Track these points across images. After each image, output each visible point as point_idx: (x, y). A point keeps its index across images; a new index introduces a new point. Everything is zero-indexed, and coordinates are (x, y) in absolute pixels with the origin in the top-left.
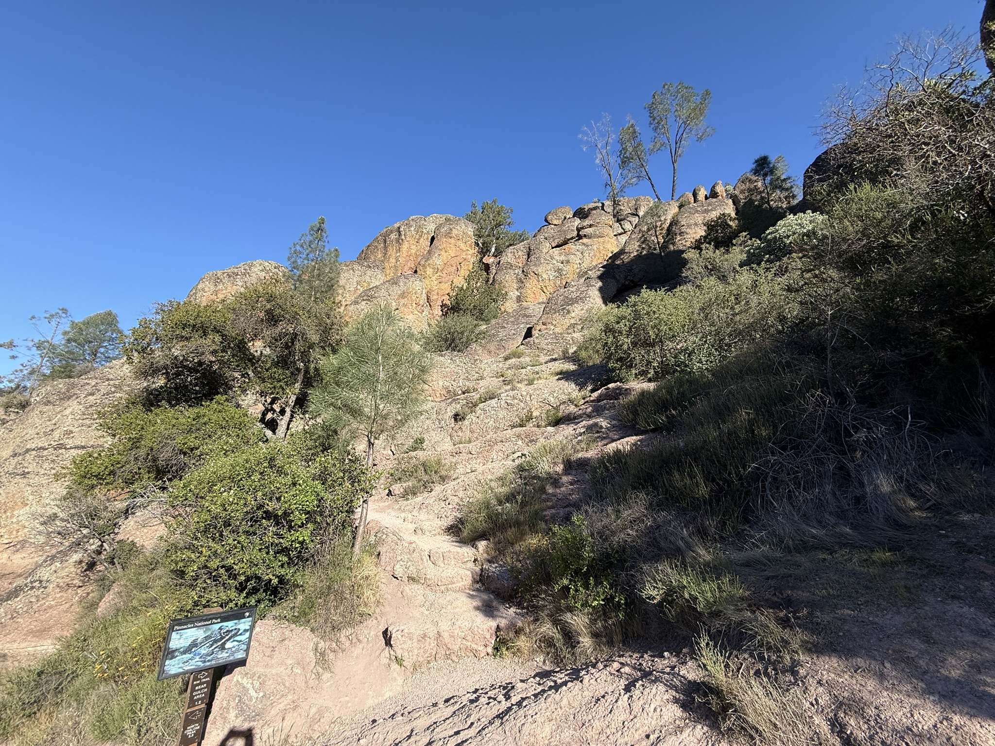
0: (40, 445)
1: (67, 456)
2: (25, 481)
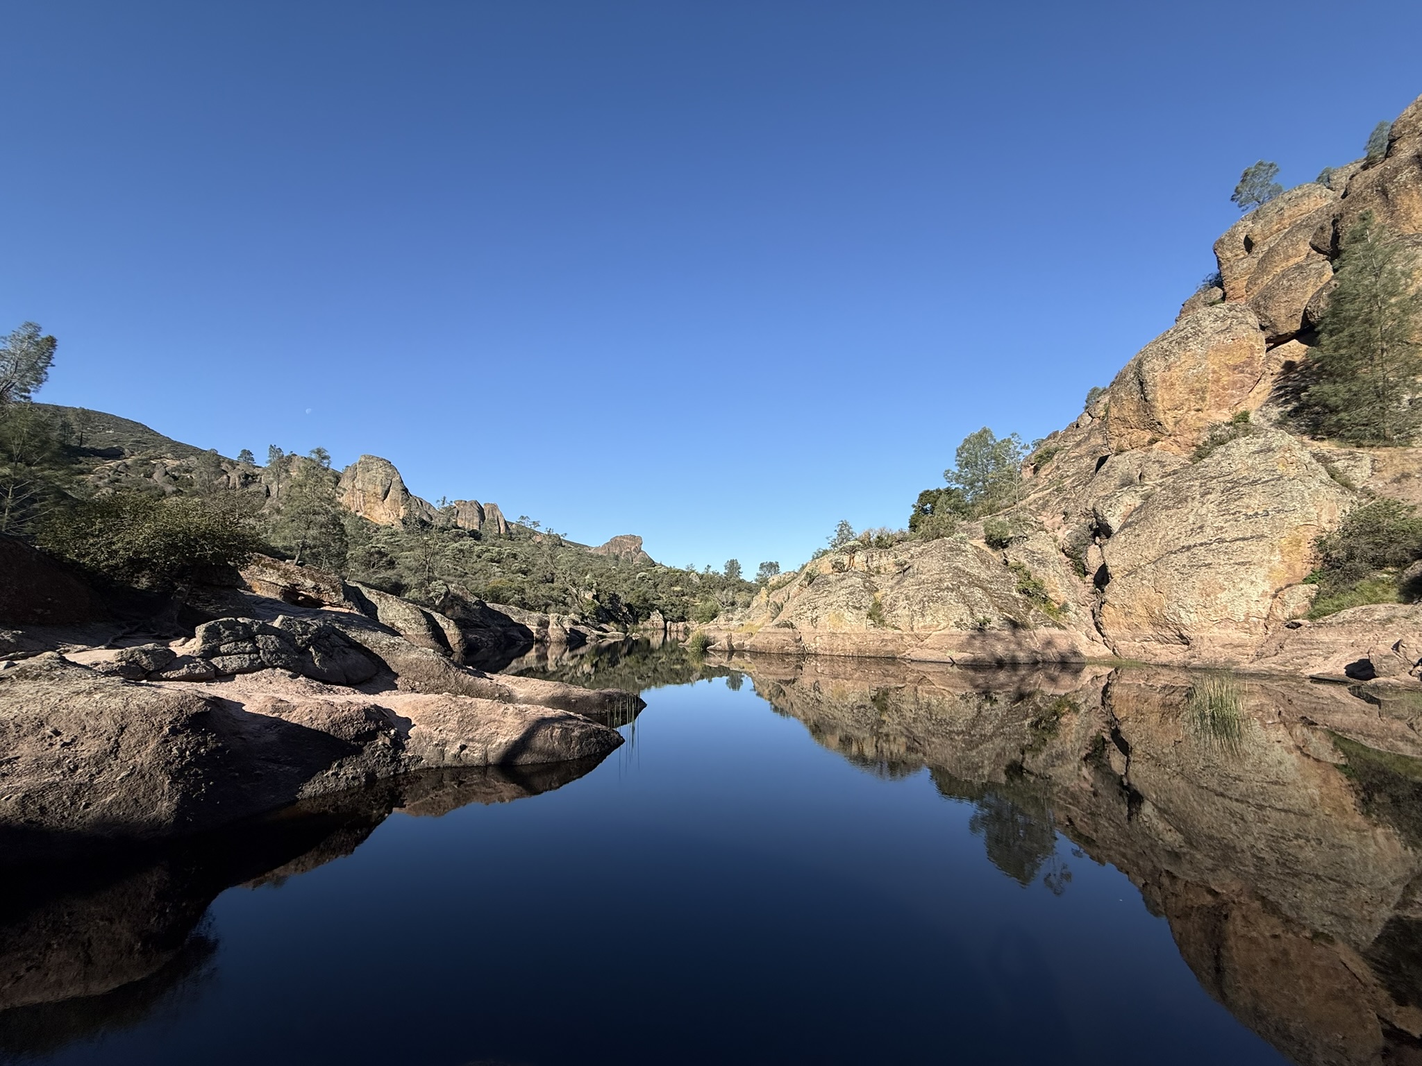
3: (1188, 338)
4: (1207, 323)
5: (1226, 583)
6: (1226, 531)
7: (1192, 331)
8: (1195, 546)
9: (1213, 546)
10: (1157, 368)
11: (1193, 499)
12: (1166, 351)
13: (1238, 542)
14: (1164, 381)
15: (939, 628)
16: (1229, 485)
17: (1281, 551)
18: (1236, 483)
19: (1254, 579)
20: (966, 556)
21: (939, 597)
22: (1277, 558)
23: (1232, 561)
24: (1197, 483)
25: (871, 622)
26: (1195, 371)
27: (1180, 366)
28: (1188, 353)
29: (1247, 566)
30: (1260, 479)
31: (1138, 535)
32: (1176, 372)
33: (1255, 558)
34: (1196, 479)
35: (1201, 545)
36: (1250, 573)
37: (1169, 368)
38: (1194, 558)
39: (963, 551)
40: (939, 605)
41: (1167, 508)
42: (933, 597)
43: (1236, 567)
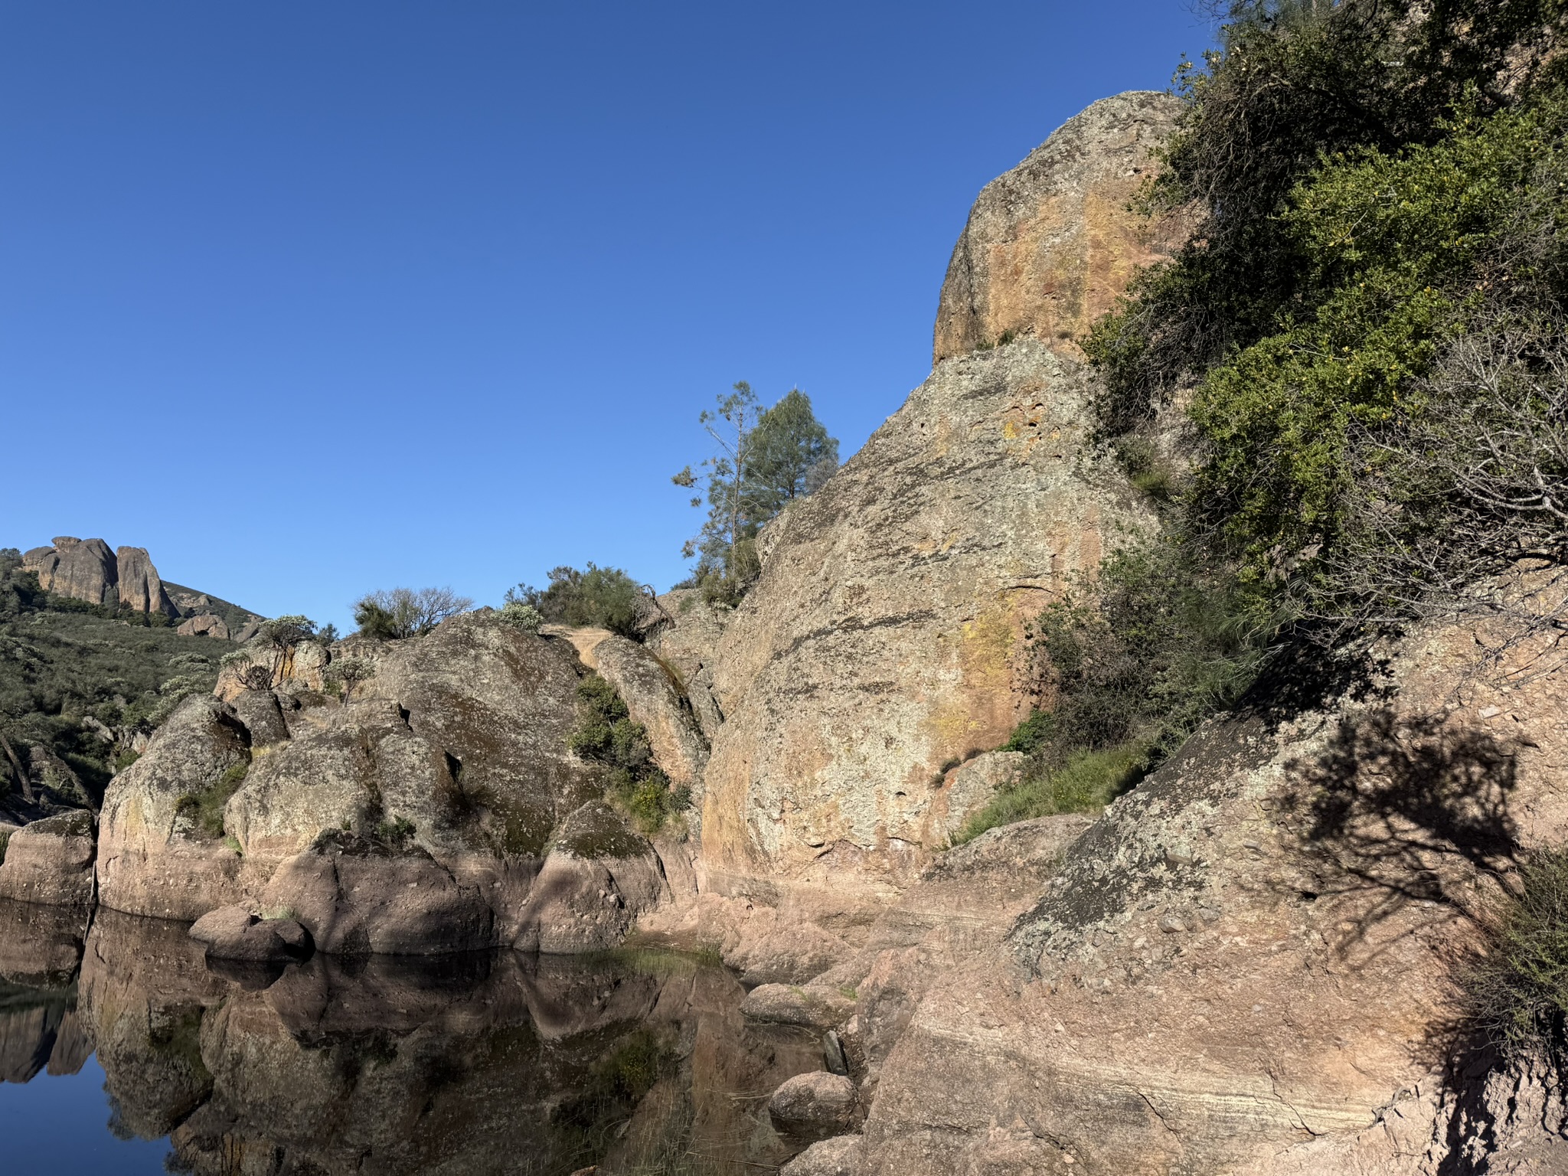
0: (817, 625)
1: (871, 642)
2: (815, 704)
3: (1053, 163)
4: (1096, 130)
5: (834, 740)
6: (868, 600)
7: (1062, 147)
9: (831, 640)
10: (991, 232)
11: (846, 516)
12: (1011, 192)
13: (877, 630)
14: (1003, 264)
16: (908, 479)
17: (963, 656)
18: (919, 473)
19: (894, 733)
20: (477, 658)
22: (949, 675)
23: (857, 681)
26: (1057, 240)
27: (1032, 229)
28: (1053, 200)
29: (883, 696)
30: (963, 464)
32: (1025, 244)
33: (904, 673)
35: (817, 634)
36: (886, 714)
37: (1013, 233)
39: (473, 647)
43: (862, 695)
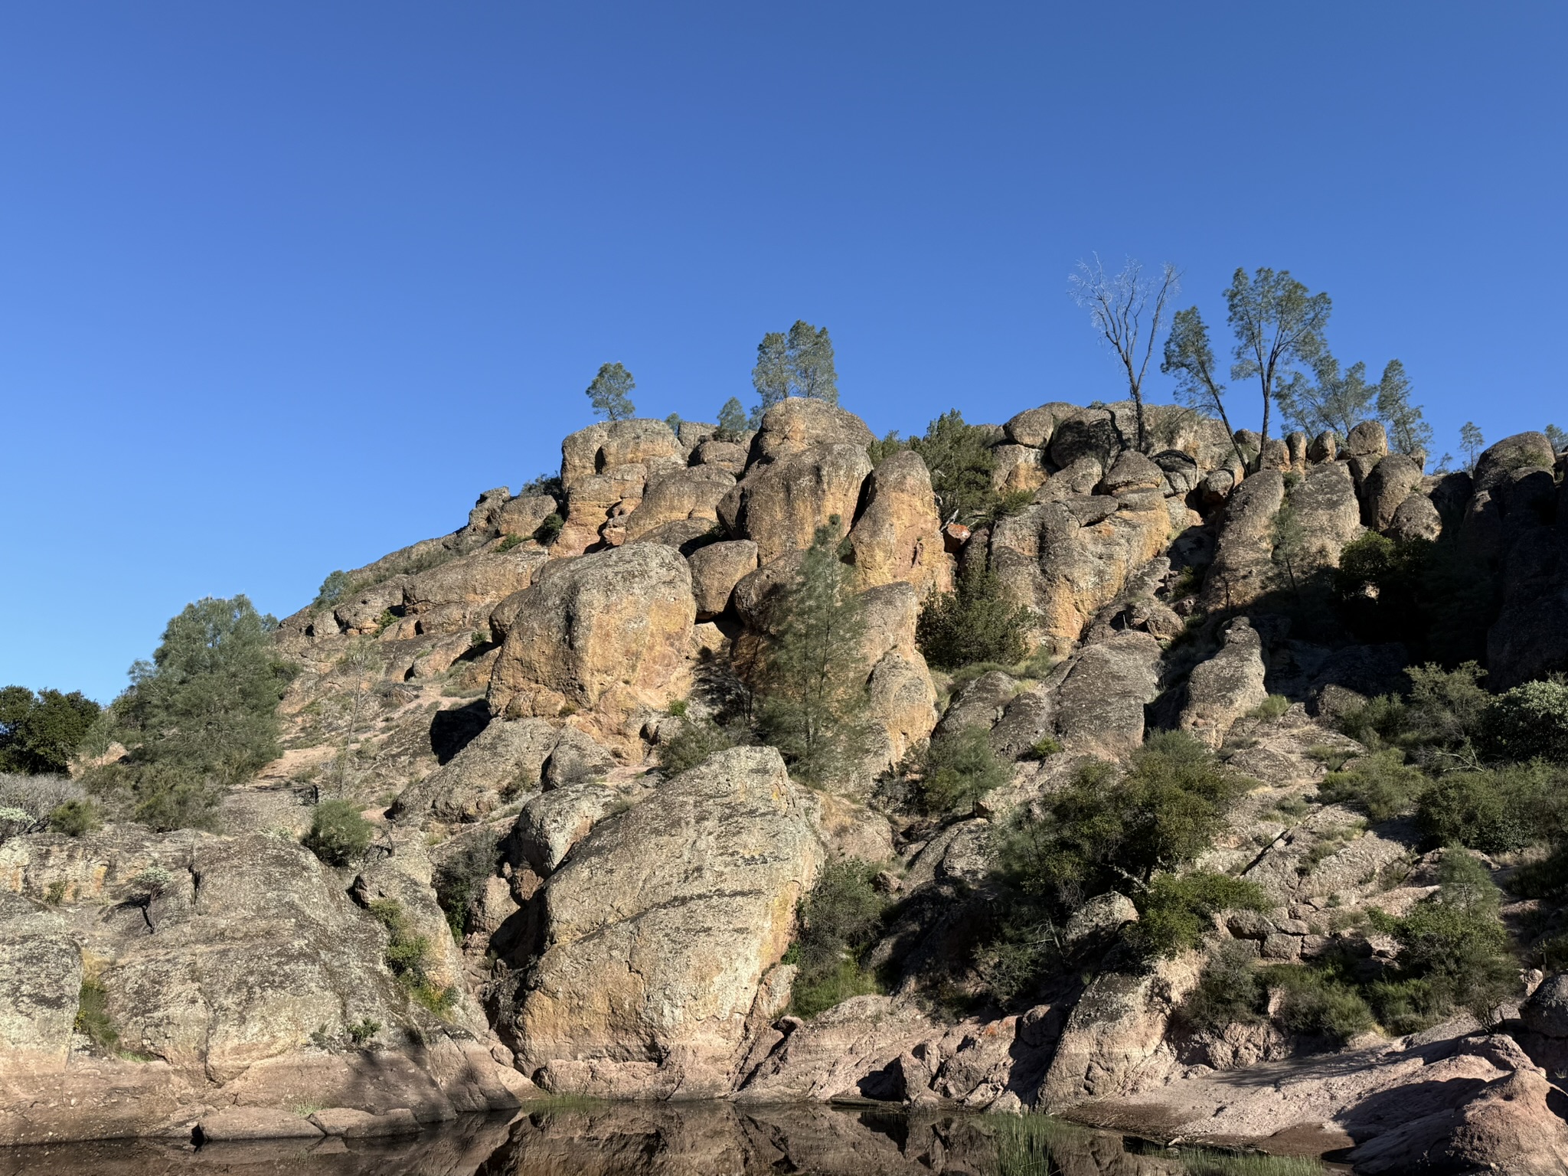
1: (734, 905)
2: (711, 939)
3: (633, 576)
4: (654, 564)
5: (724, 960)
6: (726, 880)
7: (639, 567)
8: (692, 898)
9: (713, 902)
10: (595, 603)
11: (688, 824)
13: (737, 898)
15: (273, 1050)
16: (727, 811)
17: (772, 915)
18: (732, 808)
19: (748, 955)
20: (309, 879)
21: (286, 976)
22: (768, 925)
23: (731, 926)
24: (691, 800)
25: (80, 1039)
26: (635, 626)
27: (620, 612)
28: (631, 598)
29: (745, 935)
30: (758, 810)
31: (611, 871)
32: (614, 619)
33: (752, 924)
34: (690, 794)
35: (700, 897)
36: (745, 945)
37: (608, 609)
38: (691, 917)
39: (304, 868)
40: (284, 994)
41: (657, 832)
42: (273, 974)
43: (735, 935)
